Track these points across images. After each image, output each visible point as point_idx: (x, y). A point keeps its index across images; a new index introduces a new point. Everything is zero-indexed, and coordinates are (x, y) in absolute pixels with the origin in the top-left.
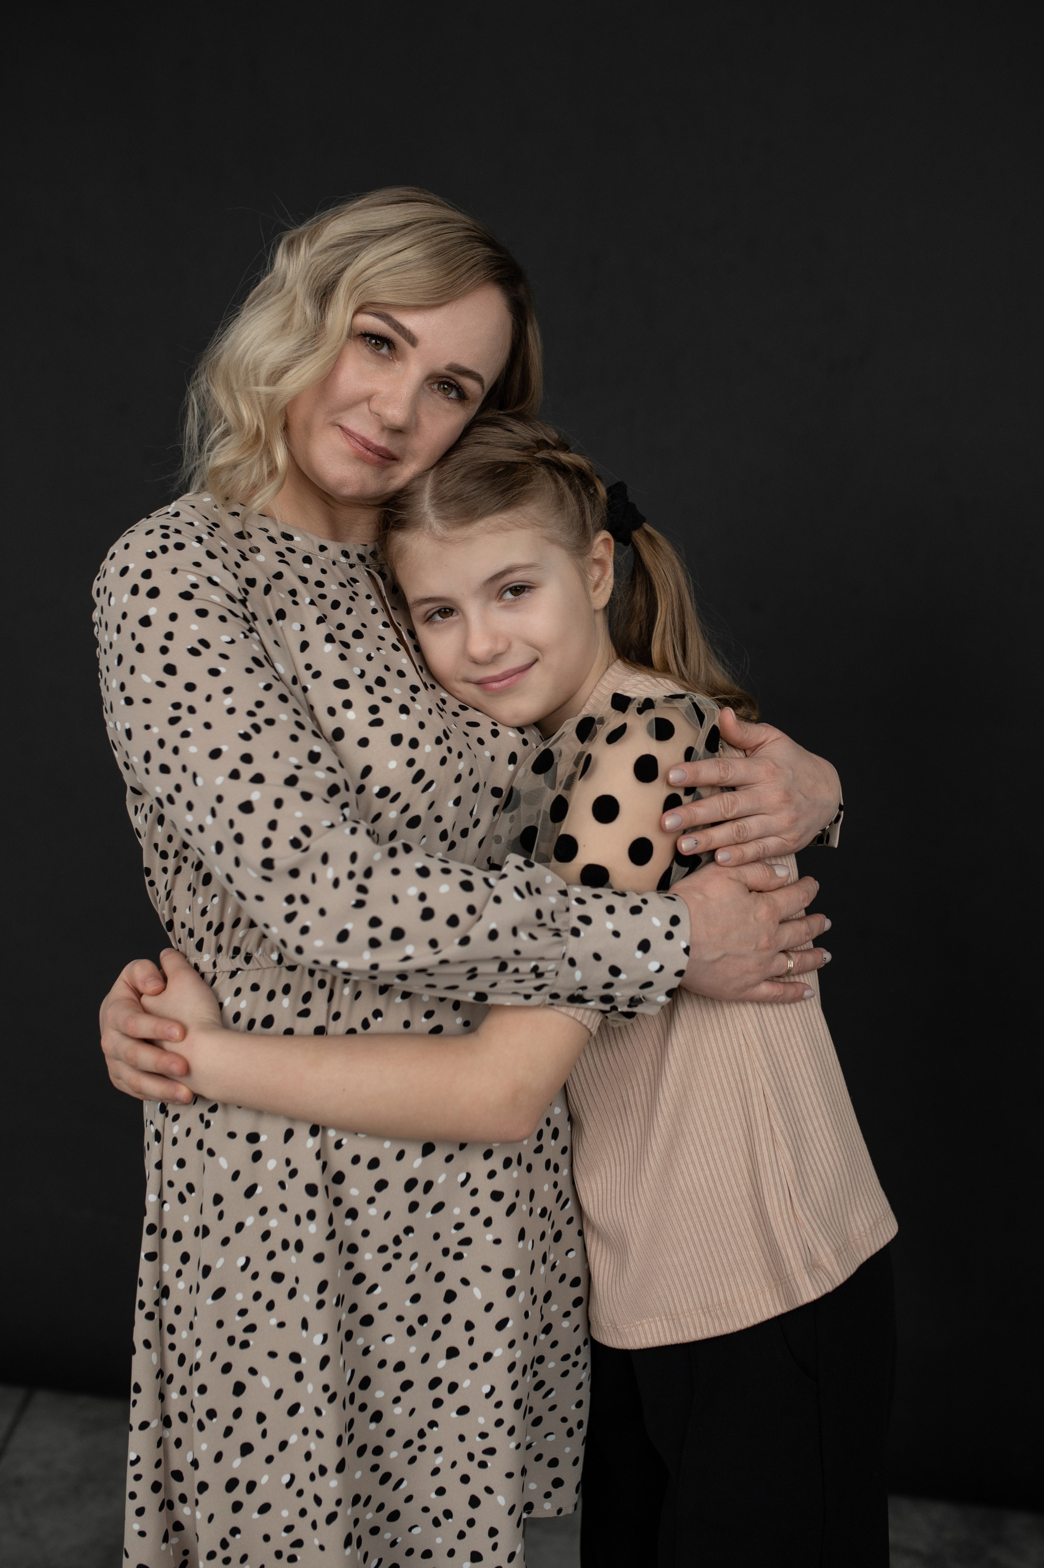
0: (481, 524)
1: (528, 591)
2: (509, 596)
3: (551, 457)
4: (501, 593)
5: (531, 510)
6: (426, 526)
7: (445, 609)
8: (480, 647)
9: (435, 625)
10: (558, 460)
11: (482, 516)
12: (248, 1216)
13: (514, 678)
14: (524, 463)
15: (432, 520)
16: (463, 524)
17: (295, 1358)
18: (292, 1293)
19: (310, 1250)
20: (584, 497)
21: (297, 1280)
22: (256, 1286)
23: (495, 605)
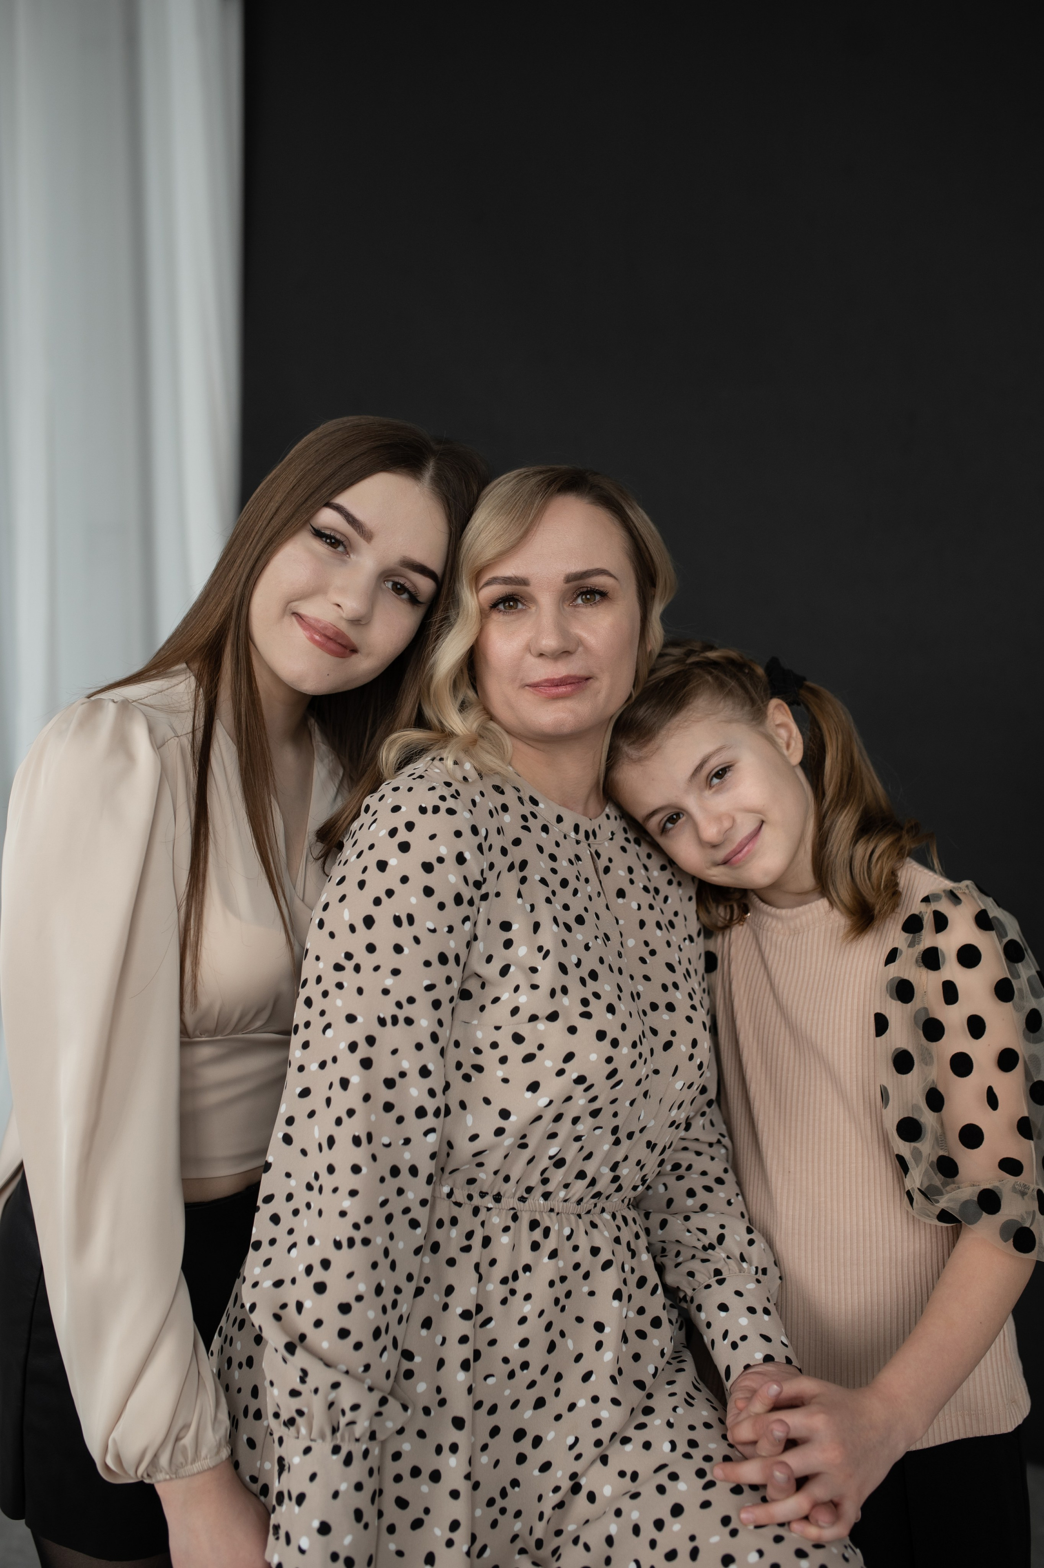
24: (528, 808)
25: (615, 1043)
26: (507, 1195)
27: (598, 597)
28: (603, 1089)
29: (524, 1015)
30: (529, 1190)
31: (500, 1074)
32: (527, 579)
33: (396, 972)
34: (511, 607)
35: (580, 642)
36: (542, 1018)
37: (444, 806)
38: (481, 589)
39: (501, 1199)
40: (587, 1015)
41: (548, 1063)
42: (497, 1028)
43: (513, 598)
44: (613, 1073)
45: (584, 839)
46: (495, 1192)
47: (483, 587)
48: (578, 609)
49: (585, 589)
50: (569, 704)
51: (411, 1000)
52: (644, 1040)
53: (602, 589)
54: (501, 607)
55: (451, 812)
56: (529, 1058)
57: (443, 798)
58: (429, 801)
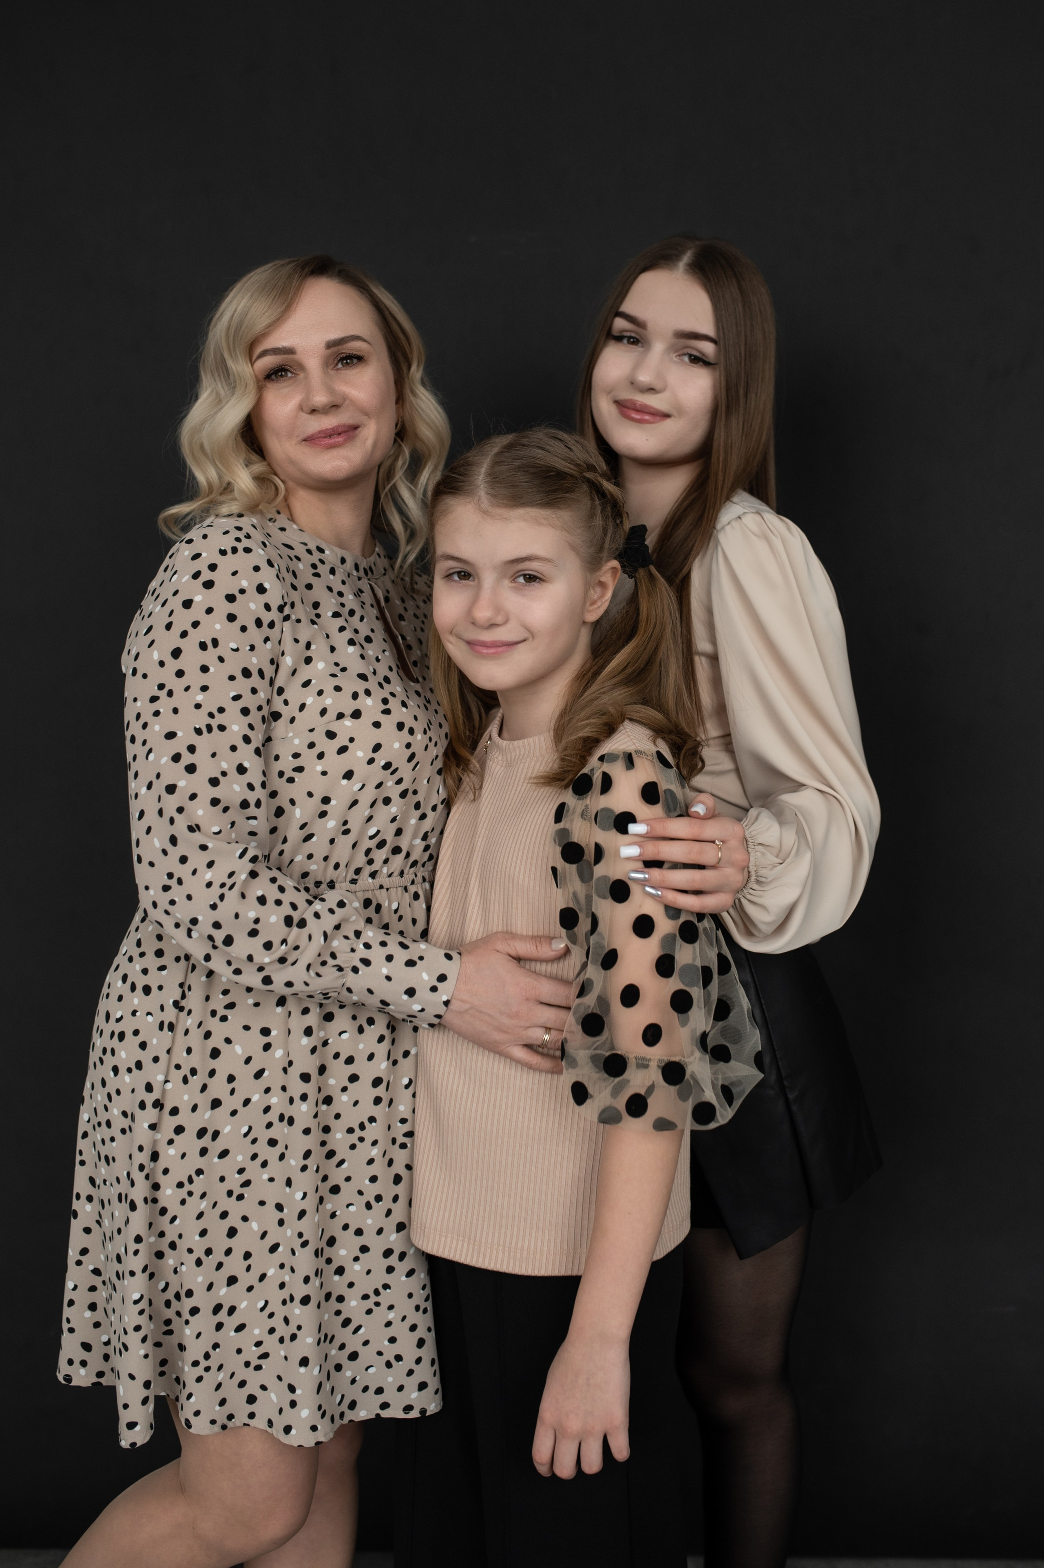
0: (521, 511)
1: (539, 582)
2: (521, 580)
3: (596, 479)
4: (516, 576)
5: (564, 515)
6: (476, 498)
7: (465, 572)
8: (483, 613)
9: (452, 583)
10: (601, 485)
11: (523, 505)
12: (254, 1094)
13: (500, 649)
14: (572, 476)
15: (482, 494)
16: (507, 506)
17: (279, 1207)
18: (282, 1157)
19: (299, 1125)
20: (611, 524)
21: (286, 1147)
22: (255, 1149)
23: (507, 582)
24: (317, 555)
25: (411, 731)
26: (339, 880)
27: (355, 361)
28: (405, 770)
29: (331, 714)
30: (358, 871)
31: (319, 768)
32: (293, 348)
33: (204, 689)
34: (282, 375)
35: (345, 398)
36: (347, 716)
37: (240, 546)
38: (255, 362)
39: (334, 885)
40: (387, 712)
41: (360, 754)
42: (312, 730)
43: (283, 369)
44: (412, 757)
45: (365, 576)
46: (328, 881)
47: (256, 360)
48: (339, 372)
49: (344, 355)
50: (342, 452)
51: (221, 710)
52: (431, 727)
53: (358, 353)
54: (273, 377)
55: (247, 550)
56: (343, 750)
57: (238, 540)
58: (228, 543)
